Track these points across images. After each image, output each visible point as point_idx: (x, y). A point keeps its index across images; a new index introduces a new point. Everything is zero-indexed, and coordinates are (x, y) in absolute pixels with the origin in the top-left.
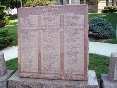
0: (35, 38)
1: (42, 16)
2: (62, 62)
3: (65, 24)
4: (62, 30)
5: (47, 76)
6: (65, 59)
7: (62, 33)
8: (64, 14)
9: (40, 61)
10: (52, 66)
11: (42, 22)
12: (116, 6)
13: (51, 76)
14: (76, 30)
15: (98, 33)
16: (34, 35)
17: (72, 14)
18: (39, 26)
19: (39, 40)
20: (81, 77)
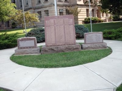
0: (53, 29)
1: (55, 20)
2: (65, 38)
3: (65, 23)
4: (64, 25)
5: (59, 44)
6: (66, 36)
7: (64, 26)
8: (65, 19)
9: (56, 38)
10: (61, 39)
11: (56, 22)
12: (97, 17)
13: (61, 44)
14: (70, 25)
15: (79, 34)
16: (53, 28)
17: (68, 19)
18: (55, 24)
19: (55, 30)
20: (73, 43)
